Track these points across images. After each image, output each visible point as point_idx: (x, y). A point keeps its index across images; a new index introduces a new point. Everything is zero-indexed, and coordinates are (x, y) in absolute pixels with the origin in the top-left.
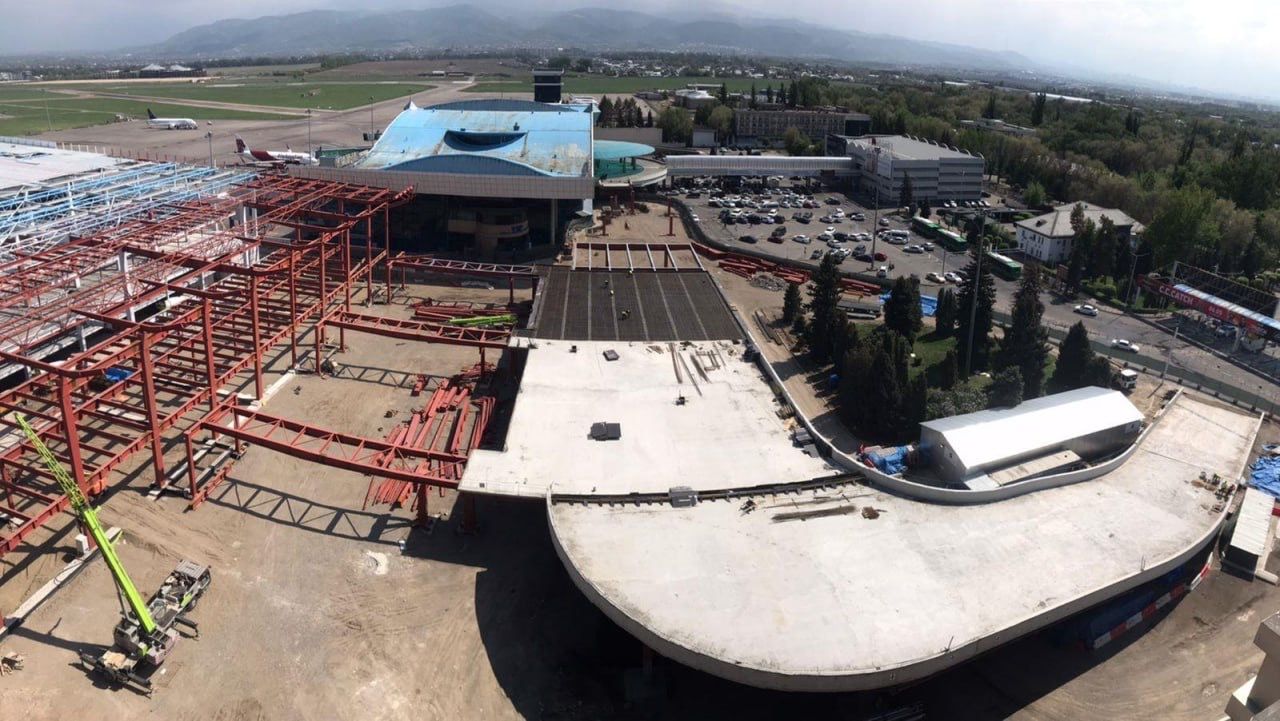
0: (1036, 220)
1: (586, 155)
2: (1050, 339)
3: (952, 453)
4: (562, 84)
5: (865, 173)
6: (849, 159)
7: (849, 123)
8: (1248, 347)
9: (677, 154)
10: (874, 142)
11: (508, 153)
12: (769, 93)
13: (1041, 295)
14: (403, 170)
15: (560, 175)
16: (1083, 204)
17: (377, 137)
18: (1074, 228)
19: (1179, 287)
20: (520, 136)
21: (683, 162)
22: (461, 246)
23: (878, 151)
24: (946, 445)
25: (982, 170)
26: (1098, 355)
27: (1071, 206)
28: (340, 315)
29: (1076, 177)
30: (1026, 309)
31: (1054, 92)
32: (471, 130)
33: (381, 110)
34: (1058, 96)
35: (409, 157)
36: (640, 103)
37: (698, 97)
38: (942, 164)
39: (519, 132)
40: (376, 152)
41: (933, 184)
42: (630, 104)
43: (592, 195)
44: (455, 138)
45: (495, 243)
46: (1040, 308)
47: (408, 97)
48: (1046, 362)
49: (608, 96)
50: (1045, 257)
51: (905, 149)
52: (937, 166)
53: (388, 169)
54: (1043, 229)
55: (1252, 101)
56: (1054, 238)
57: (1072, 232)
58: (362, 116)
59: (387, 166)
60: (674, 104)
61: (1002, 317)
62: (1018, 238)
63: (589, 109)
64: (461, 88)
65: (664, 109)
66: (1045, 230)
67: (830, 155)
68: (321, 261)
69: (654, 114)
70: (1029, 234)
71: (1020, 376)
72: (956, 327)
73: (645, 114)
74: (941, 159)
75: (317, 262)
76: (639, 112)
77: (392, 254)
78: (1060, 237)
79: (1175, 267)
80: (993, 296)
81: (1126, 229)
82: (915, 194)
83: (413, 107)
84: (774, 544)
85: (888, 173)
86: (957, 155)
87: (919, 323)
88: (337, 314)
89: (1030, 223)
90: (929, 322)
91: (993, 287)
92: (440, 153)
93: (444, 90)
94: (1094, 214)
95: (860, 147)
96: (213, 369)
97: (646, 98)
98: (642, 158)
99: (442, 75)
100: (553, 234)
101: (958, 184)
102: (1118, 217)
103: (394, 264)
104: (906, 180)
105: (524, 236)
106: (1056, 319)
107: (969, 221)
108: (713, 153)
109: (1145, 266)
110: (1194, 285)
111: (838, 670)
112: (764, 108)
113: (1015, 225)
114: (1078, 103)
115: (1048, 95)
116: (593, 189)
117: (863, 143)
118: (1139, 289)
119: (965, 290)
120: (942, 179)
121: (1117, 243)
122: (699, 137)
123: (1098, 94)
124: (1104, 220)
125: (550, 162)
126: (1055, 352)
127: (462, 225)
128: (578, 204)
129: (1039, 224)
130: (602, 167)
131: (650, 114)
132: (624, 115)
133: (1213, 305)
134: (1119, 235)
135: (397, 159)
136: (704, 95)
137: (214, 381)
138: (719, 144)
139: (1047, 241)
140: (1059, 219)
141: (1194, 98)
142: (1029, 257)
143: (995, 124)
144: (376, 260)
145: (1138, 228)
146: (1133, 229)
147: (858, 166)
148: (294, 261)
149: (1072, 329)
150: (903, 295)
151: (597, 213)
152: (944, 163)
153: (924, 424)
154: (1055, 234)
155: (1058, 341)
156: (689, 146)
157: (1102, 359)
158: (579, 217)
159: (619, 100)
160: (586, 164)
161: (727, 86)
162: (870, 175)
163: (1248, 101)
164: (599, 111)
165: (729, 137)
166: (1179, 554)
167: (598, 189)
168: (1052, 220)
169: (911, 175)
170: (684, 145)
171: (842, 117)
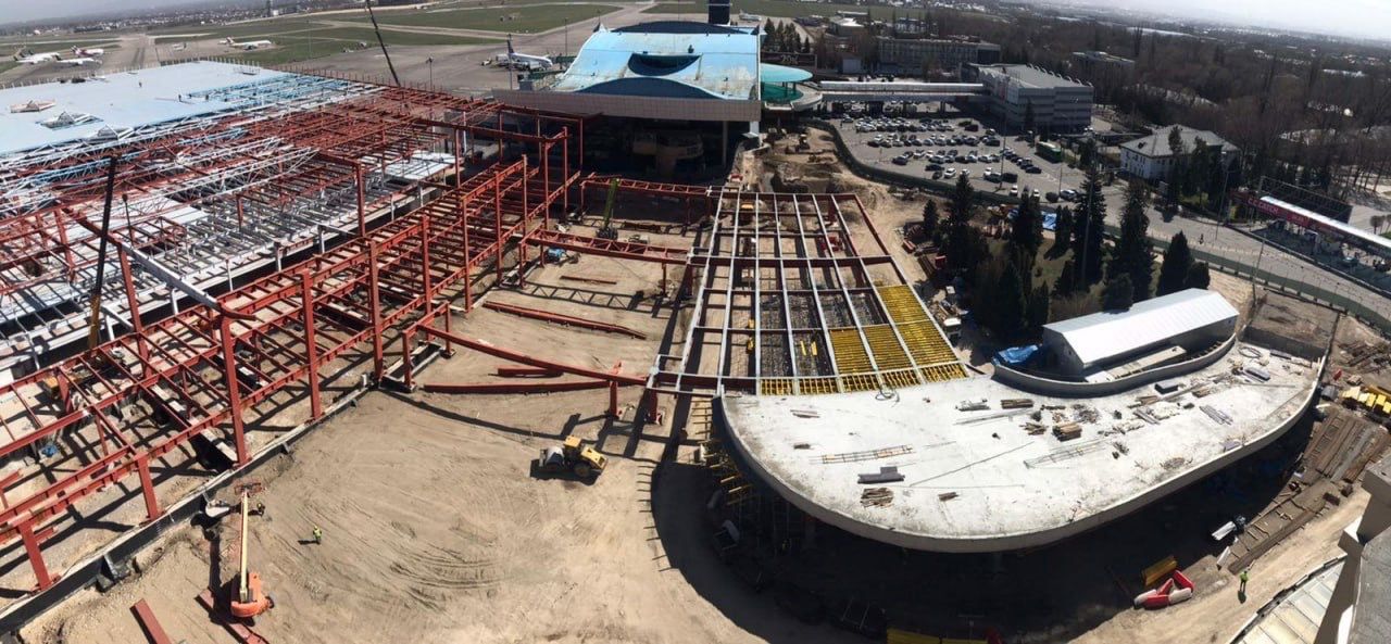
0: (1137, 142)
1: (754, 77)
2: (1155, 248)
3: (1071, 351)
5: (996, 100)
6: (981, 85)
7: (980, 52)
8: (1328, 249)
9: (830, 80)
10: (1004, 71)
11: (683, 77)
12: (907, 22)
13: (1145, 209)
14: (593, 92)
15: (731, 98)
16: (1180, 127)
17: (571, 59)
18: (1172, 149)
19: (1265, 199)
20: (695, 58)
21: (835, 87)
22: (643, 167)
23: (1008, 79)
24: (1065, 343)
25: (1091, 98)
26: (1197, 260)
27: (1169, 129)
28: (539, 234)
29: (1172, 103)
30: (1134, 222)
31: (1148, 27)
32: (652, 53)
33: (575, 30)
34: (1152, 31)
35: (599, 80)
36: (799, 29)
37: (845, 24)
38: (1058, 93)
39: (694, 54)
40: (570, 74)
41: (1051, 110)
42: (791, 29)
43: (759, 117)
44: (639, 62)
45: (673, 163)
46: (1145, 221)
47: (597, 18)
48: (1152, 267)
49: (772, 19)
50: (1147, 175)
51: (1030, 78)
52: (1053, 94)
53: (581, 91)
54: (1144, 150)
55: (1322, 33)
56: (1154, 158)
57: (1170, 153)
58: (556, 38)
59: (579, 89)
60: (828, 30)
61: (1112, 228)
62: (1123, 159)
63: (755, 32)
64: (644, 8)
65: (819, 36)
66: (1145, 150)
67: (964, 82)
68: (523, 182)
69: (811, 40)
70: (1132, 155)
71: (1130, 282)
72: (1072, 239)
73: (803, 40)
74: (1056, 88)
75: (519, 183)
76: (798, 39)
77: (584, 176)
78: (1160, 157)
79: (1261, 182)
80: (1104, 211)
81: (1218, 149)
82: (1036, 119)
83: (602, 29)
84: (922, 430)
85: (1015, 100)
86: (1070, 84)
87: (1041, 237)
88: (536, 232)
89: (1132, 145)
90: (1049, 235)
91: (1104, 203)
92: (626, 76)
93: (630, 12)
94: (1189, 137)
95: (990, 74)
96: (428, 279)
97: (804, 24)
98: (802, 83)
100: (724, 155)
101: (1079, 110)
102: (1210, 139)
103: (586, 184)
104: (1029, 106)
105: (700, 157)
106: (1159, 230)
107: (1081, 143)
108: (860, 80)
109: (1235, 182)
110: (1277, 196)
111: (975, 534)
112: (904, 36)
113: (1120, 147)
114: (1170, 36)
115: (1144, 30)
116: (759, 112)
117: (993, 71)
118: (1231, 201)
119: (1081, 206)
120: (1057, 106)
121: (1211, 161)
122: (850, 64)
123: (1188, 28)
124: (1199, 142)
125: (721, 84)
126: (1160, 259)
127: (644, 147)
128: (746, 126)
129: (1141, 146)
130: (767, 91)
131: (807, 40)
132: (786, 39)
133: (1295, 214)
134: (1212, 154)
135: (589, 82)
136: (851, 23)
137: (429, 290)
138: (865, 71)
139: (1148, 161)
140: (1159, 142)
141: (1272, 31)
142: (1133, 175)
143: (1100, 55)
144: (571, 180)
145: (1228, 147)
146: (1223, 148)
147: (989, 93)
148: (498, 182)
149: (1174, 239)
150: (1027, 212)
151: (764, 136)
152: (1059, 91)
153: (1046, 326)
154: (1155, 154)
155: (1161, 250)
156: (841, 75)
157: (1201, 264)
158: (746, 138)
159: (781, 24)
160: (754, 88)
161: (872, 13)
162: (998, 101)
163: (1319, 32)
164: (765, 33)
165: (874, 64)
166: (1274, 430)
167: (764, 112)
168: (1152, 142)
169: (1033, 102)
170: (835, 71)
171: (974, 47)
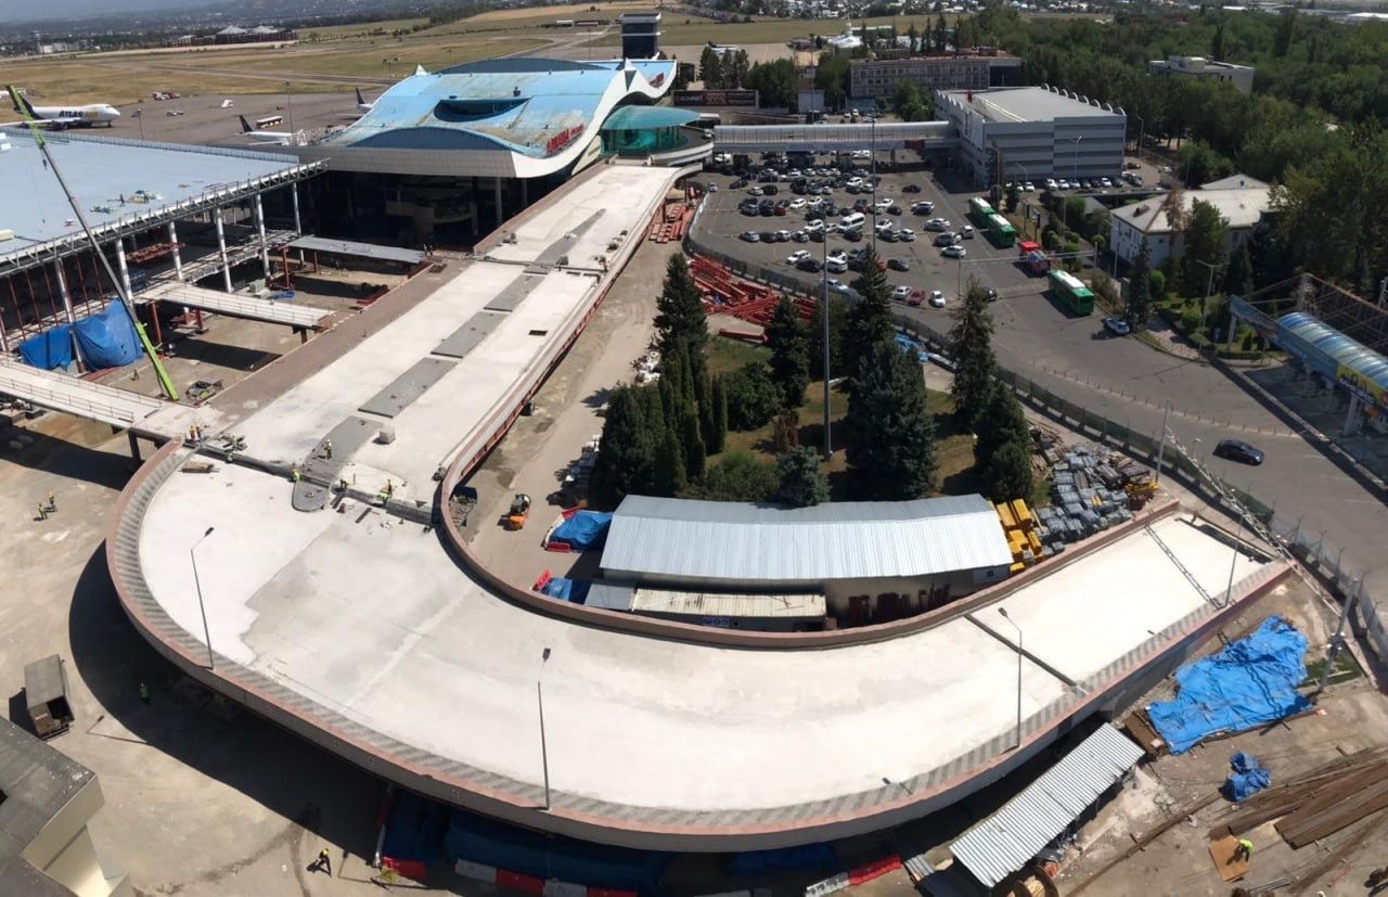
4: (658, 34)
6: (946, 123)
7: (993, 71)
9: (764, 123)
10: (970, 98)
11: (497, 124)
12: (912, 34)
16: (1240, 179)
19: (1298, 316)
20: (520, 102)
21: (769, 134)
32: (461, 97)
37: (846, 45)
38: (1057, 127)
39: (520, 98)
41: (1048, 156)
44: (445, 107)
52: (1052, 130)
53: (352, 145)
54: (1140, 221)
62: (1114, 236)
70: (1125, 228)
79: (1304, 282)
83: (420, 72)
85: (979, 144)
89: (1128, 211)
93: (557, 45)
95: (958, 106)
97: (798, 48)
98: (688, 128)
99: (569, 25)
101: (1081, 154)
117: (958, 100)
120: (1060, 149)
122: (807, 100)
125: (537, 134)
129: (1138, 213)
136: (855, 42)
142: (1122, 263)
147: (957, 133)
152: (1062, 124)
159: (728, 51)
170: (786, 110)
171: (985, 62)
